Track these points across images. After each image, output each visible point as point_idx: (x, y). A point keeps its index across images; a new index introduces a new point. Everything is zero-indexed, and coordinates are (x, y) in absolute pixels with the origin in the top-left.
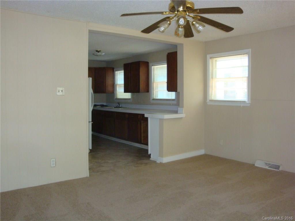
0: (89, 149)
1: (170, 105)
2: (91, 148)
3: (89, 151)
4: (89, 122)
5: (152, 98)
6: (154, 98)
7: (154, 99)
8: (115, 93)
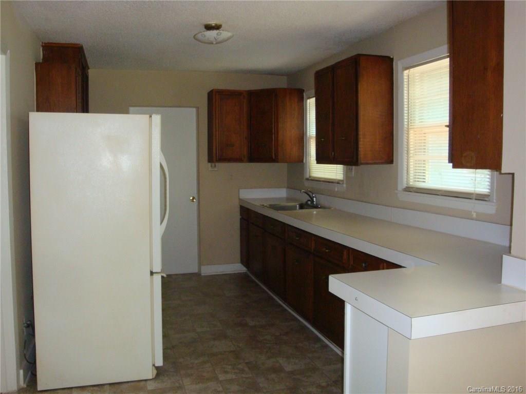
0: (154, 365)
1: (466, 216)
2: (160, 362)
3: (155, 372)
4: (152, 273)
5: (405, 185)
6: (412, 183)
7: (409, 189)
8: (304, 161)
